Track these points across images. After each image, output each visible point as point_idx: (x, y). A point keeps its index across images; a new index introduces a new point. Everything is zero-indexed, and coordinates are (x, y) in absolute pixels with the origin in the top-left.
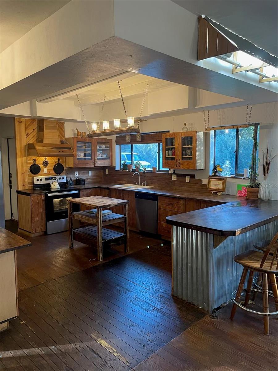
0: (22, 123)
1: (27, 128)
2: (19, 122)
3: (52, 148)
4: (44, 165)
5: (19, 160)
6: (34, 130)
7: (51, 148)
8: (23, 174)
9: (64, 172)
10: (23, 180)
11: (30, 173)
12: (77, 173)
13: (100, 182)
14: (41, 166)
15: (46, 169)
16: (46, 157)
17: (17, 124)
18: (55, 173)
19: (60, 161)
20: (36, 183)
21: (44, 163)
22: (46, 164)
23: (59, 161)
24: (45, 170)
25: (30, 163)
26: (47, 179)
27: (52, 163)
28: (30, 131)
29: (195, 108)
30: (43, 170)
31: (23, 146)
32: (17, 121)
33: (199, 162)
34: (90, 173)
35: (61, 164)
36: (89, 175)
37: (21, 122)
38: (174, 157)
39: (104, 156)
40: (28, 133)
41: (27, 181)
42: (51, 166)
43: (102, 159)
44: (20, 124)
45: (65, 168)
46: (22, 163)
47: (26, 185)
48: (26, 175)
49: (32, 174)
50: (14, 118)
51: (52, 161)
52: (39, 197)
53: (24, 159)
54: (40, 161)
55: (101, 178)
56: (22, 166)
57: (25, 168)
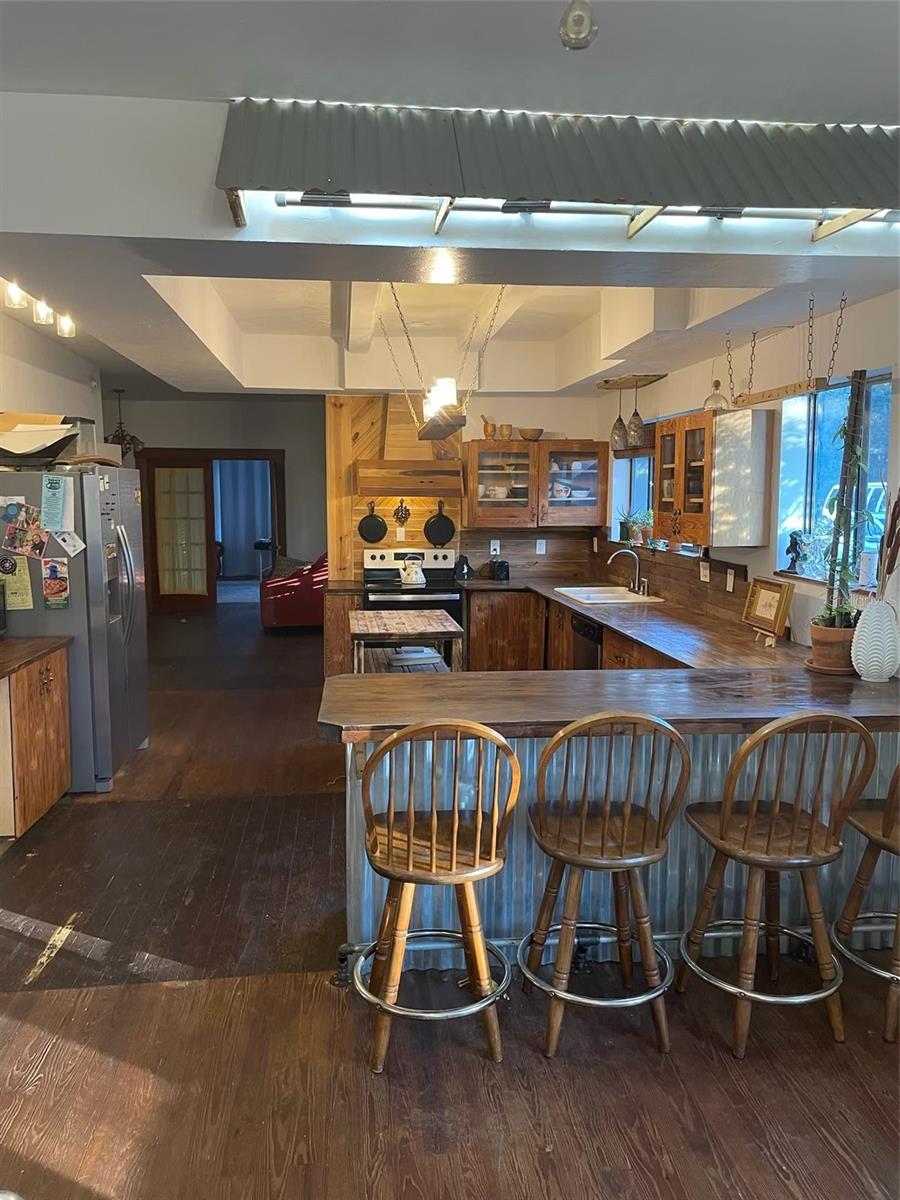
0: (343, 408)
1: (354, 421)
2: (335, 405)
3: (404, 473)
4: (397, 518)
5: (332, 505)
6: (372, 424)
7: (401, 473)
8: (341, 539)
9: (456, 539)
10: (342, 558)
11: (359, 539)
12: (495, 545)
13: (576, 575)
14: (390, 521)
15: (403, 529)
16: (404, 498)
17: (329, 409)
18: (430, 541)
19: (446, 508)
20: (369, 564)
21: (396, 512)
22: (402, 516)
23: (440, 509)
24: (400, 533)
25: (361, 512)
26: (398, 557)
27: (421, 514)
28: (363, 426)
29: (688, 327)
30: (395, 532)
31: (343, 470)
32: (331, 404)
33: (726, 523)
34: (541, 547)
35: (446, 517)
36: (538, 552)
37: (341, 406)
38: (672, 500)
39: (580, 495)
40: (357, 434)
41: (350, 558)
42: (417, 523)
43: (567, 505)
44: (338, 410)
45: (459, 528)
46: (340, 511)
47: (347, 570)
48: (347, 541)
49: (363, 541)
50: (324, 396)
51: (421, 508)
52: (346, 602)
53: (346, 500)
54: (387, 507)
55: (579, 564)
56: (340, 521)
57: (346, 525)
